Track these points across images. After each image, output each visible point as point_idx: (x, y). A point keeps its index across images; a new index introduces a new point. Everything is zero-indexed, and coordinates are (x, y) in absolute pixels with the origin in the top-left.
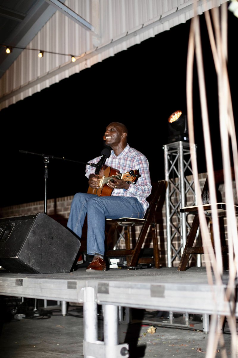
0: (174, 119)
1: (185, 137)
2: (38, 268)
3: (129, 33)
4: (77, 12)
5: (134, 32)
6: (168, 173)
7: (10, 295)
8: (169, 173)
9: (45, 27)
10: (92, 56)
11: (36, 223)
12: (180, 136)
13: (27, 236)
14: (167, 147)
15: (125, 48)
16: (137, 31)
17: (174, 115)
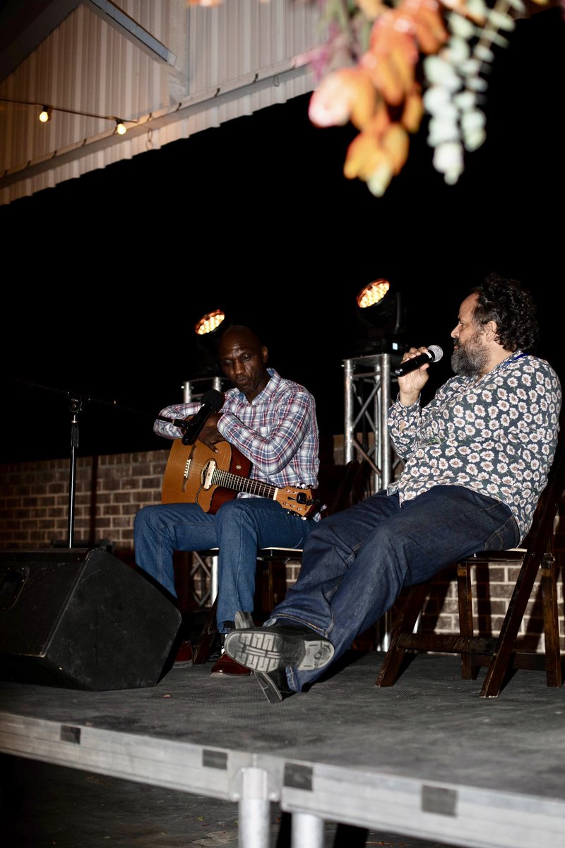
0: (370, 297)
1: (395, 342)
2: (89, 680)
3: (260, 77)
4: (130, 13)
5: (274, 76)
6: (352, 425)
7: (45, 760)
8: (354, 426)
9: (48, 39)
10: (166, 124)
11: (85, 574)
12: (384, 341)
13: (66, 604)
14: (352, 364)
15: (248, 112)
16: (280, 74)
17: (370, 288)
